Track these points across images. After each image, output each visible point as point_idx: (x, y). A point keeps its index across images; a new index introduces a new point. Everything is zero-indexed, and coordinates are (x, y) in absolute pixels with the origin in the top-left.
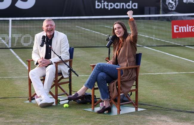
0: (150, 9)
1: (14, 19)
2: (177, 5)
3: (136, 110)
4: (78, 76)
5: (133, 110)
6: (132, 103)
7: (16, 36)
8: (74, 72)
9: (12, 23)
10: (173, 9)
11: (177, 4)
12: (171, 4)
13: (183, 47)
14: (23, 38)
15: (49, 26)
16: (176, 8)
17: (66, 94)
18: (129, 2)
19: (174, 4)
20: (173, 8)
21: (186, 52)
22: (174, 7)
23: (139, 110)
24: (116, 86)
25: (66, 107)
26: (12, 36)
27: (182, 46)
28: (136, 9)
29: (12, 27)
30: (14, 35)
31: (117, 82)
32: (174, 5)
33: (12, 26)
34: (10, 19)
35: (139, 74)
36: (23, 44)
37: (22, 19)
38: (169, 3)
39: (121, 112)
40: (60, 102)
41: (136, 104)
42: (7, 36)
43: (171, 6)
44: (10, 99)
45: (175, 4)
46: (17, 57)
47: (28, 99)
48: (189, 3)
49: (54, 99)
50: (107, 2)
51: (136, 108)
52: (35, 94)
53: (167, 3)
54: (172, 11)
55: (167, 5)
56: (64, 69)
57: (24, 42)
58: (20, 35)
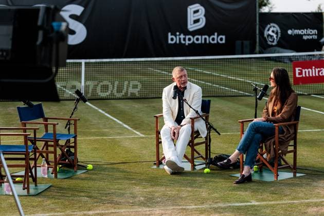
0: (242, 43)
1: (88, 61)
2: (280, 38)
3: (295, 176)
4: (220, 134)
5: (291, 175)
6: (289, 166)
7: (91, 84)
8: (215, 130)
9: (85, 66)
10: (274, 44)
11: (279, 36)
12: (272, 36)
13: (308, 96)
14: (99, 85)
16: (278, 42)
17: (202, 157)
18: (214, 35)
19: (275, 36)
20: (273, 42)
21: (316, 103)
22: (275, 41)
23: (298, 175)
24: (273, 145)
25: (207, 173)
26: (85, 84)
27: (304, 95)
28: (223, 44)
29: (85, 70)
30: (88, 83)
31: (274, 141)
32: (275, 38)
33: (85, 68)
34: (83, 61)
35: (298, 131)
36: (99, 94)
37: (98, 60)
38: (269, 35)
39: (279, 178)
40: (196, 167)
41: (294, 168)
42: (79, 84)
43: (270, 40)
44: (130, 164)
45: (277, 37)
46: (100, 111)
47: (155, 164)
48: (296, 34)
49: (189, 163)
50: (184, 35)
51: (295, 173)
52: (164, 158)
53: (266, 36)
54: (272, 46)
55: (265, 38)
56: (201, 126)
57: (101, 92)
58: (96, 83)
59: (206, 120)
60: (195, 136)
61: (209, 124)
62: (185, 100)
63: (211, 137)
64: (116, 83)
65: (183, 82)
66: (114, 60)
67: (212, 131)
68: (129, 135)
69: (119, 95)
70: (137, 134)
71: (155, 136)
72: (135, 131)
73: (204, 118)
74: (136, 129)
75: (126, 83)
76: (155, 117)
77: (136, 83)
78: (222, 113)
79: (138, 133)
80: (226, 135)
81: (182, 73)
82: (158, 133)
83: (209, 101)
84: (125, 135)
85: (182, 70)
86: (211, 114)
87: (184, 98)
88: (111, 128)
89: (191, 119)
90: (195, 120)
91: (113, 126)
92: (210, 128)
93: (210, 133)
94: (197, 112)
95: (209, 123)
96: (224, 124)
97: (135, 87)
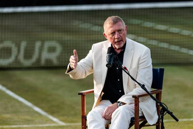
4: (177, 120)
8: (171, 114)
15: (117, 33)
59: (158, 99)
60: (140, 123)
61: (161, 105)
62: (125, 68)
63: (165, 125)
64: (23, 44)
65: (116, 40)
66: (20, 9)
67: (166, 116)
68: (42, 123)
69: (27, 63)
70: (54, 122)
71: (81, 124)
72: (51, 117)
73: (154, 95)
74: (52, 113)
75: (38, 44)
76: (79, 94)
77: (53, 44)
78: (183, 89)
79: (55, 119)
80: (188, 123)
81: (116, 27)
82: (84, 119)
83: (162, 71)
84: (36, 123)
85: (115, 22)
86: (164, 90)
87: (123, 66)
88: (16, 112)
89: (133, 97)
90: (140, 99)
91: (18, 108)
92: (162, 110)
93: (162, 118)
94: (143, 87)
95: (161, 103)
96: (187, 105)
97: (52, 50)
